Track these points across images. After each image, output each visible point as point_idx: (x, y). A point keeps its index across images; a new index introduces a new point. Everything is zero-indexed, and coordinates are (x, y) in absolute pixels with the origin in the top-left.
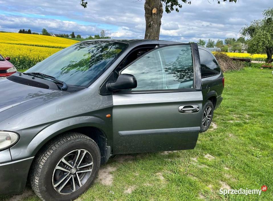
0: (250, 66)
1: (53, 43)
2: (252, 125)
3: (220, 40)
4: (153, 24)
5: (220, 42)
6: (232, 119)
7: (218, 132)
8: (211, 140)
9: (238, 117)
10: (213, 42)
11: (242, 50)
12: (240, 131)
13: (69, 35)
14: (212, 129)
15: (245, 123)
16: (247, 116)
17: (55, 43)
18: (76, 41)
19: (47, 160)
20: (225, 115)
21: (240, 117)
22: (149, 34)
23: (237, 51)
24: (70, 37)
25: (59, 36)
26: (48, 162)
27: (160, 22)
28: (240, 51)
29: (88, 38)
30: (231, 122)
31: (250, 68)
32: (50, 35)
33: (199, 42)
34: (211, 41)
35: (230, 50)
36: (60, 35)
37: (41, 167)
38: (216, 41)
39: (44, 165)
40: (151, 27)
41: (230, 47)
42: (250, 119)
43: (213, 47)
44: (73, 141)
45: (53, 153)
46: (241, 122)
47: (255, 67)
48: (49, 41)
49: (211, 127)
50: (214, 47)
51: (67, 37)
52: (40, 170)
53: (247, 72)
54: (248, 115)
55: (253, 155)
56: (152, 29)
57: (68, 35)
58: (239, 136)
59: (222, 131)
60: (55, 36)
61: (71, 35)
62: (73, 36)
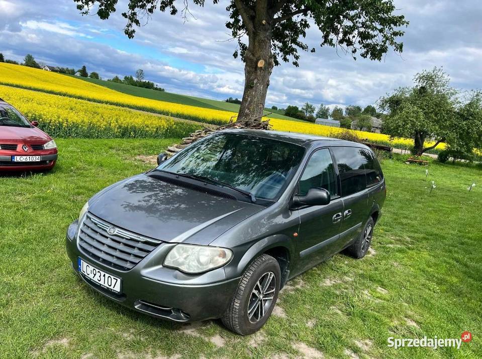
0: (390, 158)
1: (47, 83)
2: (419, 252)
3: (338, 108)
4: (257, 83)
5: (338, 110)
6: (391, 243)
7: (379, 259)
8: (376, 269)
9: (397, 240)
10: (328, 110)
11: (373, 127)
12: (405, 259)
13: (76, 70)
14: (370, 255)
15: (409, 249)
16: (408, 239)
17: (50, 82)
18: (90, 83)
19: (249, 281)
20: (380, 236)
21: (400, 240)
22: (249, 99)
23: (365, 129)
24: (78, 74)
25: (56, 71)
26: (250, 284)
27: (268, 81)
28: (369, 129)
29: (112, 79)
30: (391, 246)
31: (390, 161)
32: (39, 67)
33: (305, 108)
34: (325, 107)
35: (354, 125)
36: (59, 68)
37: (243, 289)
38: (331, 108)
39: (245, 287)
40: (254, 88)
41: (355, 121)
42: (412, 243)
43: (327, 118)
44: (267, 262)
45: (253, 274)
46: (403, 247)
47: (398, 160)
48: (38, 79)
49: (369, 253)
50: (329, 117)
51: (72, 73)
52: (242, 292)
53: (388, 168)
54: (409, 237)
55: (430, 289)
56: (256, 91)
57: (73, 70)
58: (406, 265)
59: (384, 258)
60: (49, 70)
61: (79, 71)
62: (84, 74)
